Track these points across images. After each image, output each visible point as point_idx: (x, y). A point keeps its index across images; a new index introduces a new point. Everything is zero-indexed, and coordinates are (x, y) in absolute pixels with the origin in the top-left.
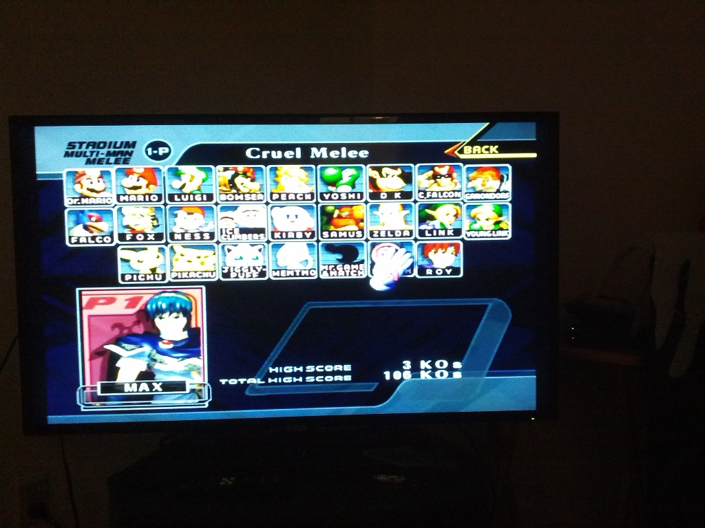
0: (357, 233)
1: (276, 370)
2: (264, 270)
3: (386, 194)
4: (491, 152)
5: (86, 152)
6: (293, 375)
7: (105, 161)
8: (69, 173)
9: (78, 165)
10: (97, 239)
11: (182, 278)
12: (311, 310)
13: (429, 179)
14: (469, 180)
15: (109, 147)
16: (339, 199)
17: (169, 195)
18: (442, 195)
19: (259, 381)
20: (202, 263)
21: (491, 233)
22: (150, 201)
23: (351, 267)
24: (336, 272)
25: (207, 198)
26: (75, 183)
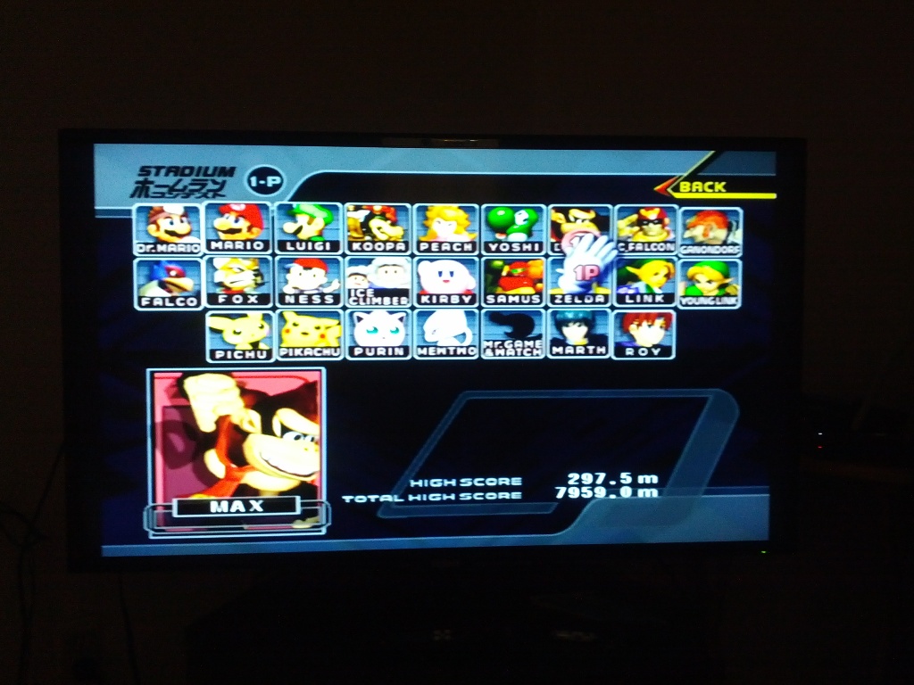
0: (534, 297)
1: (420, 483)
4: (716, 190)
6: (442, 490)
8: (140, 209)
11: (293, 357)
12: (470, 402)
13: (632, 225)
14: (686, 228)
15: (198, 175)
16: (510, 251)
17: (279, 242)
18: (649, 247)
20: (323, 336)
21: (714, 300)
23: (524, 344)
24: (503, 350)
25: (331, 246)
26: (148, 223)
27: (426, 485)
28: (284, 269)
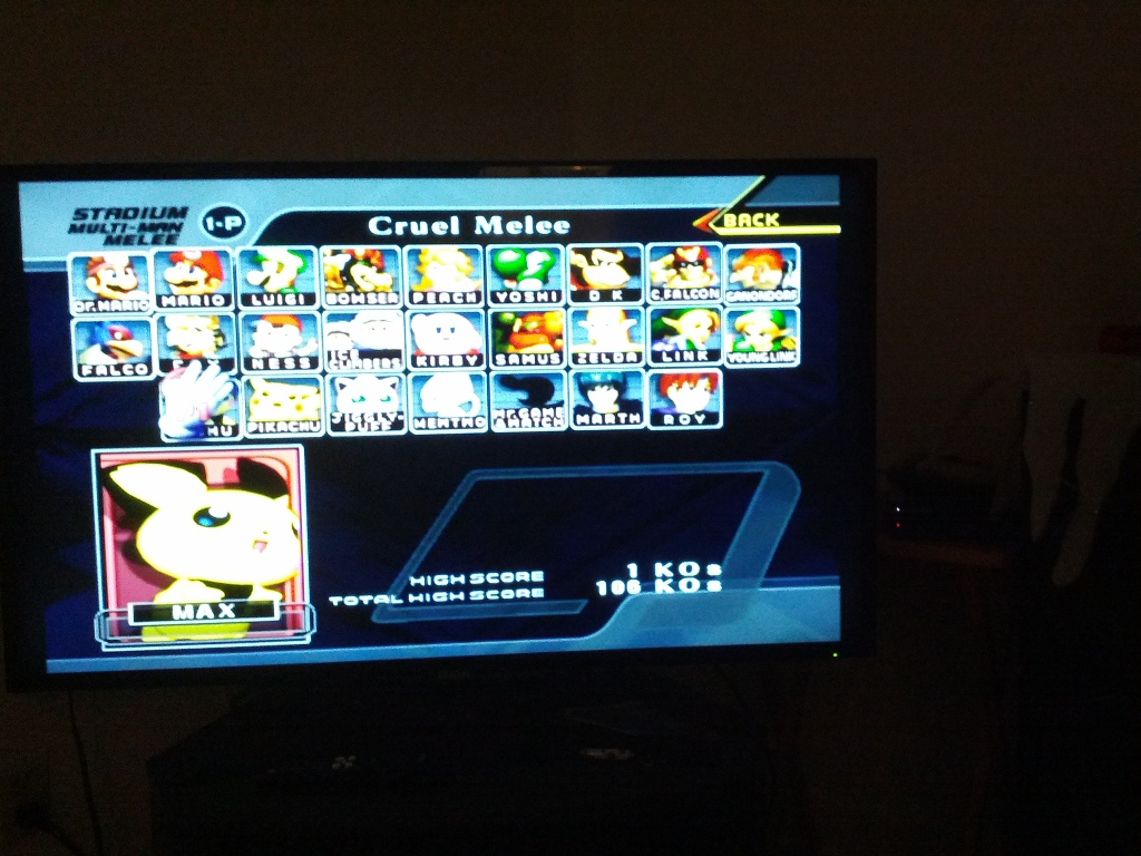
0: (552, 357)
1: (421, 581)
2: (400, 418)
3: (598, 294)
4: (768, 223)
5: (104, 226)
6: (449, 588)
7: (136, 240)
8: (76, 261)
9: (92, 246)
10: (125, 369)
11: (265, 432)
12: (480, 487)
13: (668, 268)
14: (732, 269)
15: (143, 217)
16: (523, 301)
17: (243, 295)
18: (689, 293)
19: (394, 600)
20: (299, 408)
22: (211, 305)
23: (542, 413)
24: (517, 420)
25: (305, 299)
26: (86, 277)
27: (429, 583)
28: (249, 327)
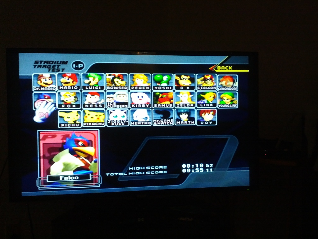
0: (170, 105)
1: (132, 169)
2: (127, 122)
3: (183, 87)
4: (229, 69)
5: (43, 66)
6: (140, 171)
7: (52, 70)
8: (35, 75)
9: (39, 72)
11: (88, 126)
12: (149, 141)
13: (202, 81)
14: (220, 81)
15: (55, 64)
16: (162, 89)
17: (83, 86)
18: (208, 88)
20: (98, 119)
22: (74, 89)
23: (167, 121)
24: (160, 123)
25: (101, 88)
26: (38, 80)
27: (134, 169)
28: (85, 95)
